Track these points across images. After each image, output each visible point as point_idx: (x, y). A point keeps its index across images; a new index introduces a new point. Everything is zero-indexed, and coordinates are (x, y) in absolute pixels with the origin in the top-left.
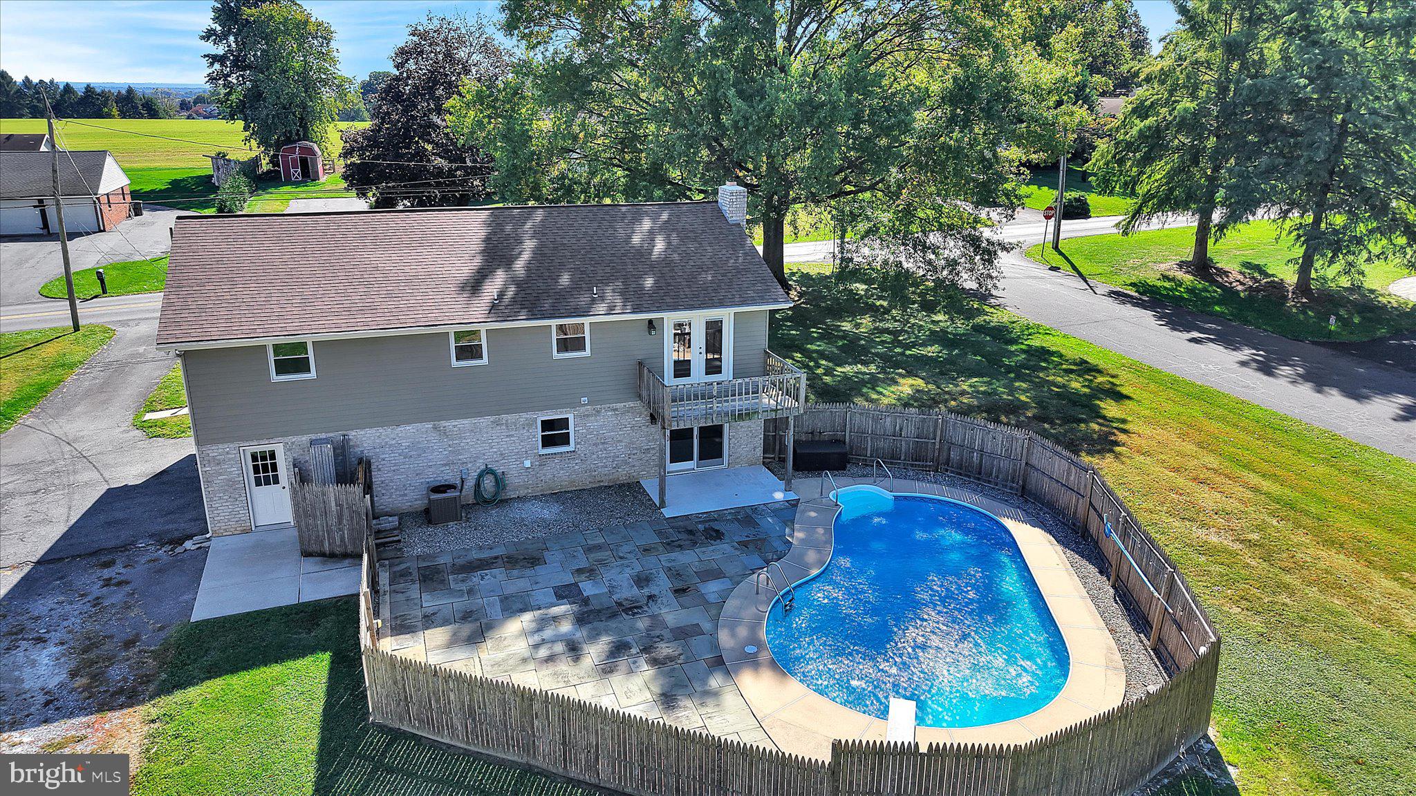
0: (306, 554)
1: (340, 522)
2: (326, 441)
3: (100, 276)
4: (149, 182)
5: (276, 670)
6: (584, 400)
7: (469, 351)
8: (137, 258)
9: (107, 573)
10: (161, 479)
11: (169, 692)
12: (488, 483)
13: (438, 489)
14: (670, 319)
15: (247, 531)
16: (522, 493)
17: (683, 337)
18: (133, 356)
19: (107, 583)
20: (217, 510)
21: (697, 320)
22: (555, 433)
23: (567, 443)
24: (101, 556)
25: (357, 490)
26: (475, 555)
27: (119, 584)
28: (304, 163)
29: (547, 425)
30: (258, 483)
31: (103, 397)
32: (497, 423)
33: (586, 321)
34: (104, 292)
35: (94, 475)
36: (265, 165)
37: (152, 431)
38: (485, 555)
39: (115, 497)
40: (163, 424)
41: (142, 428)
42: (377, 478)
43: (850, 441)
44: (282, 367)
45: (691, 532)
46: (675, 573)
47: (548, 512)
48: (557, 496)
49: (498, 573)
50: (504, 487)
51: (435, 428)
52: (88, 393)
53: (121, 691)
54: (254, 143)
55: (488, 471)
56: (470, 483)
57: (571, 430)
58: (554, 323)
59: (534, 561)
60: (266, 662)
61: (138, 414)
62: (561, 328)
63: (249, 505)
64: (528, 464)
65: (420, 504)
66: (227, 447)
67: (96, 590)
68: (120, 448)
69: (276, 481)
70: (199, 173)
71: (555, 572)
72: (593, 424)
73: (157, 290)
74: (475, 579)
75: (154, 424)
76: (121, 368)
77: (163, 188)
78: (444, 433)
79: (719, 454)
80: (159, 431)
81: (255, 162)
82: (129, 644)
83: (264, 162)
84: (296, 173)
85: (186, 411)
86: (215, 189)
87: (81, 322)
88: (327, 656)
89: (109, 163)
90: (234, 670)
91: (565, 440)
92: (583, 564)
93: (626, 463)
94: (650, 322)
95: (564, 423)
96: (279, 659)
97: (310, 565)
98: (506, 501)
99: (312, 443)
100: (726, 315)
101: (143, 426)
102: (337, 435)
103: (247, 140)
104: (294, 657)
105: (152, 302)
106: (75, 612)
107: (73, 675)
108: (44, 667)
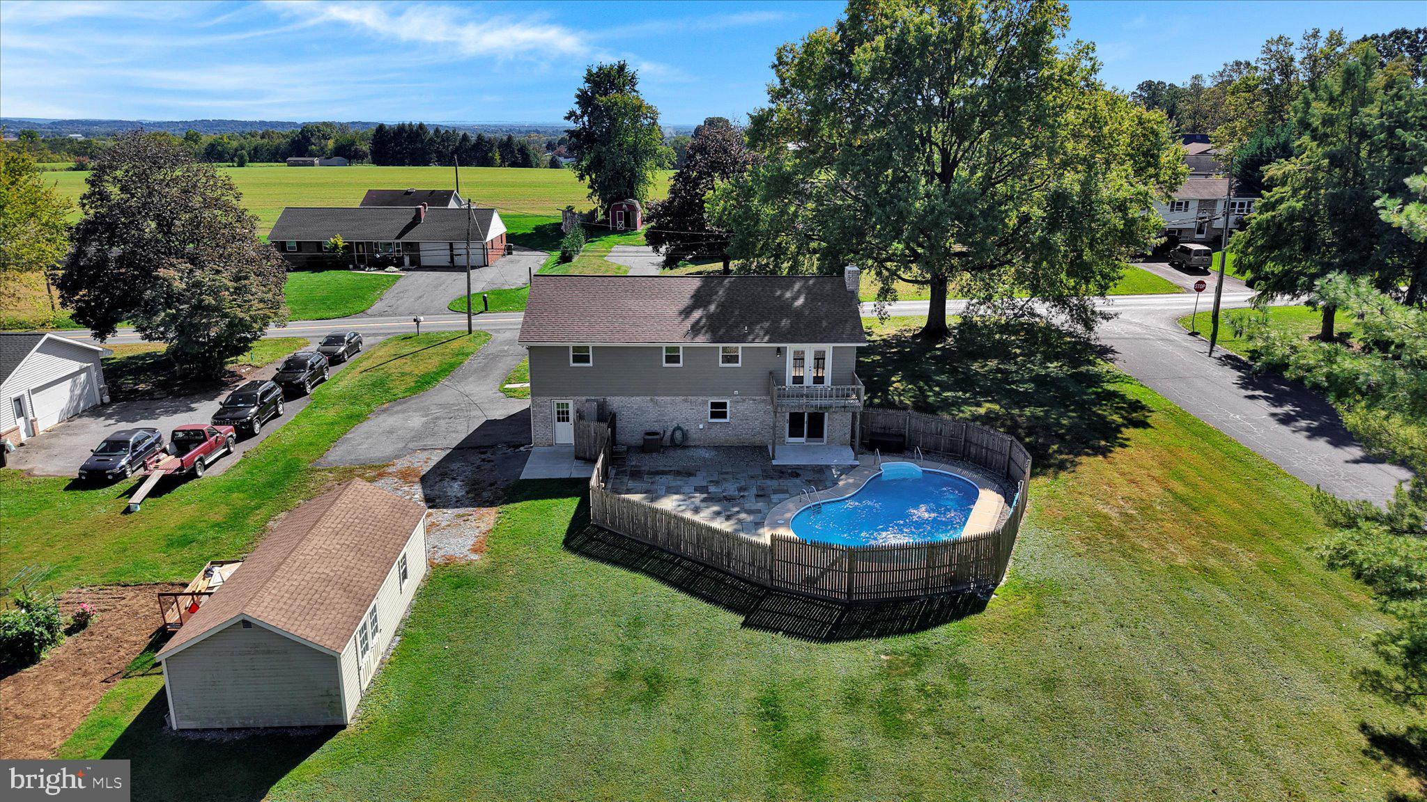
0: (577, 458)
1: (595, 442)
2: (594, 400)
3: (485, 299)
4: (518, 227)
5: (555, 501)
6: (736, 392)
7: (673, 358)
8: (507, 287)
9: (483, 456)
10: (512, 418)
11: (508, 503)
12: (678, 434)
13: (648, 434)
14: (791, 348)
15: (549, 446)
16: (698, 443)
17: (799, 359)
18: (501, 351)
19: (483, 460)
20: (538, 432)
21: (810, 349)
22: (718, 411)
23: (725, 417)
24: (482, 449)
25: (604, 425)
26: (661, 468)
27: (489, 461)
28: (627, 215)
29: (714, 405)
30: (559, 421)
31: (483, 374)
32: (686, 401)
33: (740, 345)
34: (486, 309)
35: (479, 413)
36: (600, 216)
37: (509, 394)
38: (667, 469)
39: (490, 424)
40: (515, 390)
41: (503, 392)
42: (619, 424)
43: (910, 436)
44: (576, 359)
45: (782, 473)
46: (760, 488)
47: (707, 455)
48: (716, 448)
49: (670, 477)
50: (687, 439)
51: (651, 400)
52: (475, 371)
53: (487, 501)
54: (595, 198)
55: (678, 428)
56: (669, 434)
57: (728, 410)
58: (721, 345)
59: (690, 474)
60: (551, 497)
61: (502, 385)
62: (724, 349)
63: (553, 431)
64: (701, 426)
65: (641, 442)
66: (545, 399)
67: (478, 462)
68: (491, 401)
69: (568, 421)
70: (553, 221)
71: (699, 480)
72: (741, 407)
73: (518, 310)
74: (657, 478)
75: (510, 390)
76: (494, 358)
77: (529, 232)
78: (656, 403)
79: (821, 436)
80: (513, 394)
81: (593, 213)
82: (492, 485)
83: (599, 214)
84: (621, 225)
85: (528, 385)
86: (563, 235)
87: (473, 329)
88: (578, 499)
89: (496, 217)
90: (536, 499)
91: (724, 415)
92: (715, 478)
93: (759, 433)
94: (779, 349)
95: (724, 405)
96: (556, 497)
97: (577, 463)
98: (688, 447)
99: (587, 401)
100: (828, 348)
101: (506, 391)
102: (601, 398)
103: (590, 196)
104: (563, 497)
105: (517, 318)
106: (469, 470)
107: (468, 493)
108: (456, 489)
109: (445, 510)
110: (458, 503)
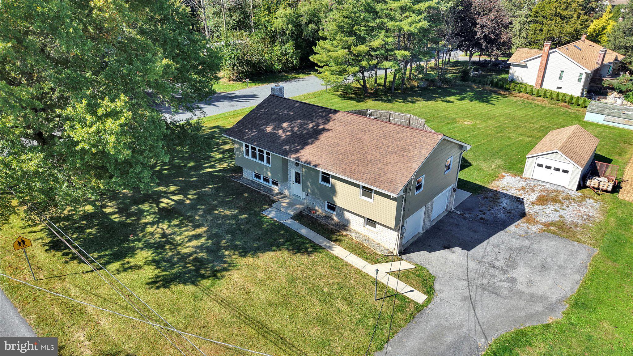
19: (484, 214)
27: (481, 212)
39: (468, 246)
41: (433, 291)
67: (488, 213)
106: (495, 210)
107: (499, 199)
108: (505, 203)
109: (512, 195)
110: (505, 195)
